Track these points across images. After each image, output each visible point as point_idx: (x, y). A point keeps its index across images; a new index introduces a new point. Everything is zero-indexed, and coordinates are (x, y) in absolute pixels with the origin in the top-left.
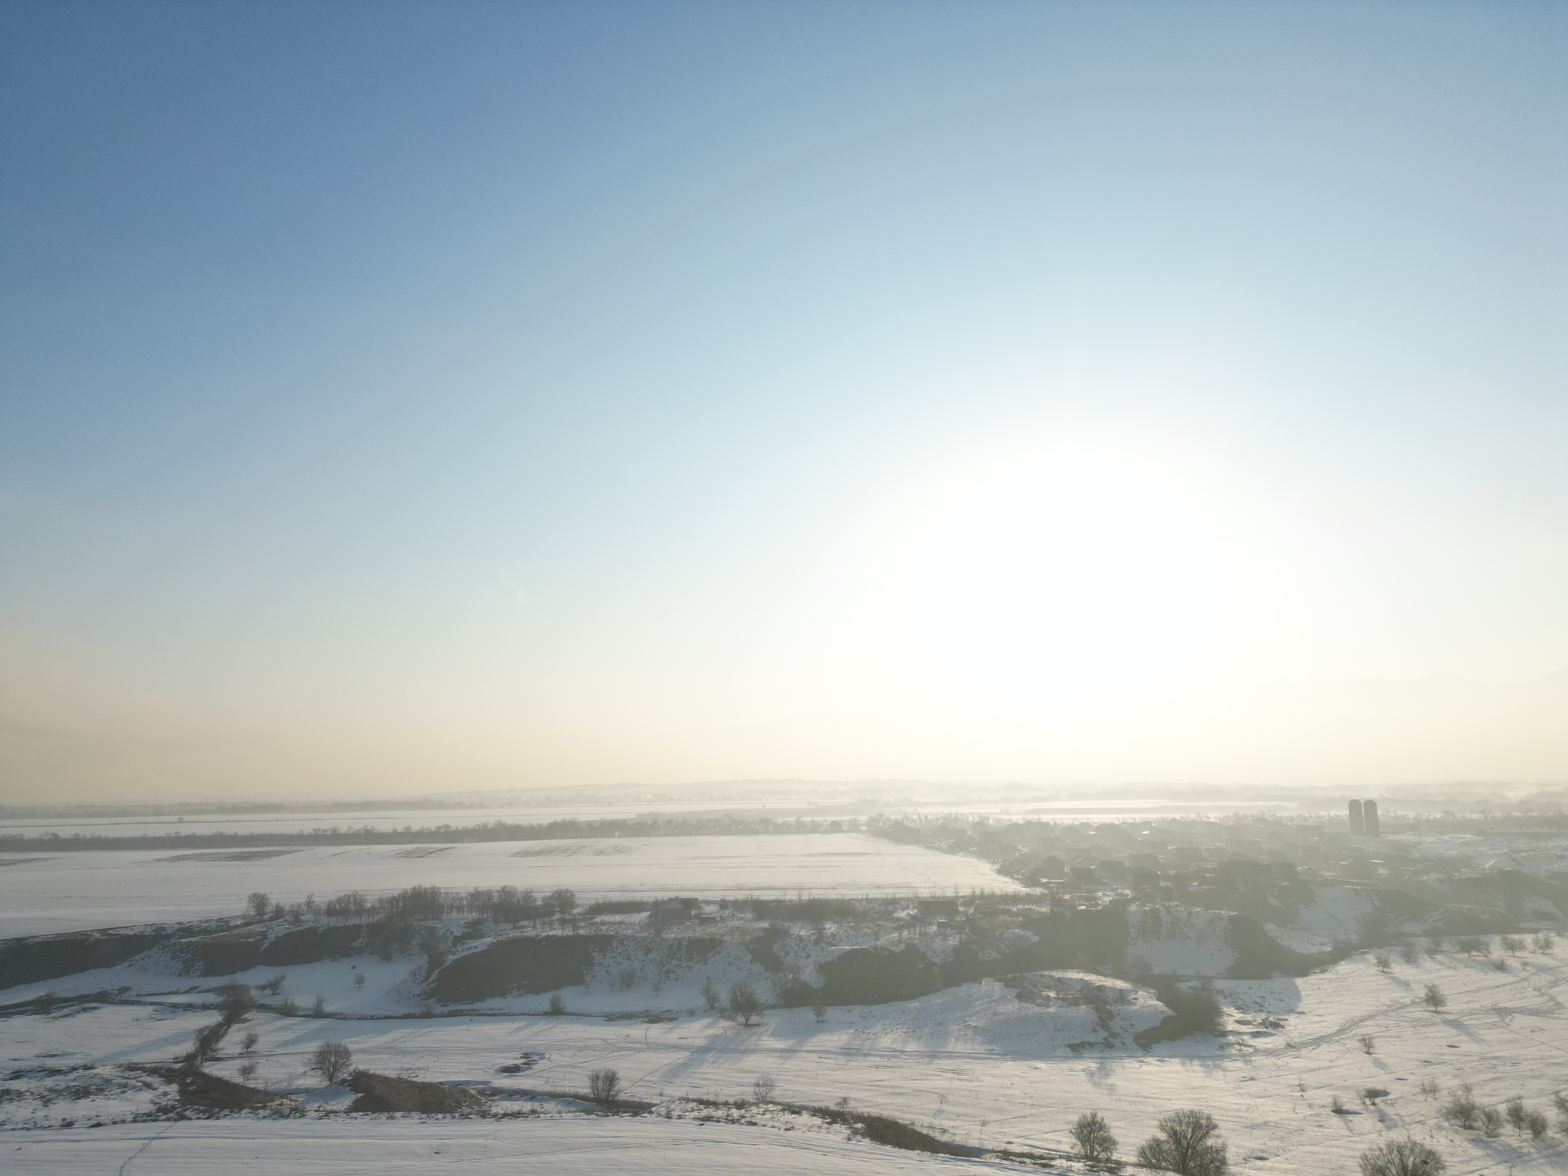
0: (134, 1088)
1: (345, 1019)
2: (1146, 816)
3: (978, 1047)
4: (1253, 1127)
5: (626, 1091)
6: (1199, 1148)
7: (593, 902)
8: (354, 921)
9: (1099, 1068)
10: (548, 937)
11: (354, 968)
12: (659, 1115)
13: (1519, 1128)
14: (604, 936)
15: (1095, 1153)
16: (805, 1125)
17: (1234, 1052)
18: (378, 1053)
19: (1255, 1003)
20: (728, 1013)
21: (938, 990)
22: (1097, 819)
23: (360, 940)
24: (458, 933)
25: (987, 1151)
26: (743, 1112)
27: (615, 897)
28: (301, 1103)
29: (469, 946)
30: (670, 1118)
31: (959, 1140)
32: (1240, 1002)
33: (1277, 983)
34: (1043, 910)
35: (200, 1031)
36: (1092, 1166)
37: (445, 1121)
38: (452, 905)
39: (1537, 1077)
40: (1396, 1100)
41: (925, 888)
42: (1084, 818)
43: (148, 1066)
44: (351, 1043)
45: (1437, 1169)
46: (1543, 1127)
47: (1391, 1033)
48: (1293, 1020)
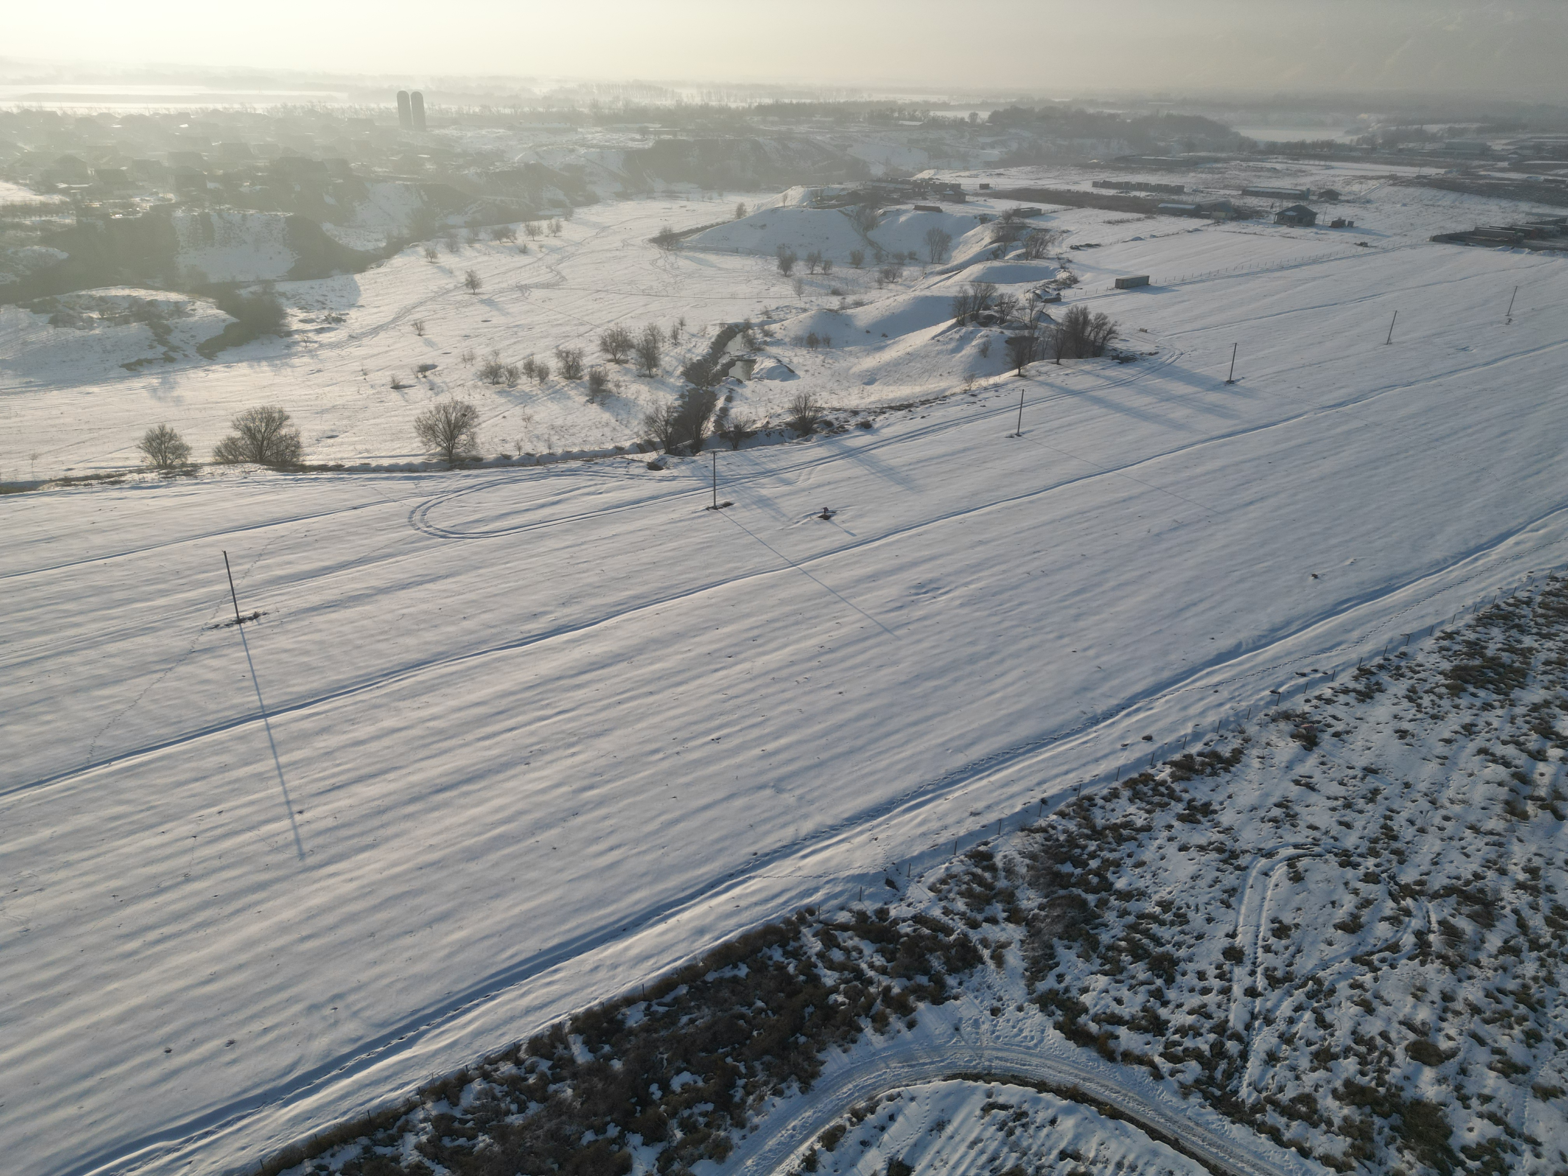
3: (10, 382)
4: (323, 412)
6: (273, 438)
9: (161, 383)
13: (531, 377)
15: (169, 462)
17: (300, 349)
19: (318, 301)
22: (121, 109)
25: (44, 482)
32: (303, 302)
33: (337, 281)
34: (68, 221)
36: (166, 474)
39: (546, 337)
40: (443, 370)
45: (473, 419)
46: (547, 374)
47: (438, 316)
48: (353, 313)
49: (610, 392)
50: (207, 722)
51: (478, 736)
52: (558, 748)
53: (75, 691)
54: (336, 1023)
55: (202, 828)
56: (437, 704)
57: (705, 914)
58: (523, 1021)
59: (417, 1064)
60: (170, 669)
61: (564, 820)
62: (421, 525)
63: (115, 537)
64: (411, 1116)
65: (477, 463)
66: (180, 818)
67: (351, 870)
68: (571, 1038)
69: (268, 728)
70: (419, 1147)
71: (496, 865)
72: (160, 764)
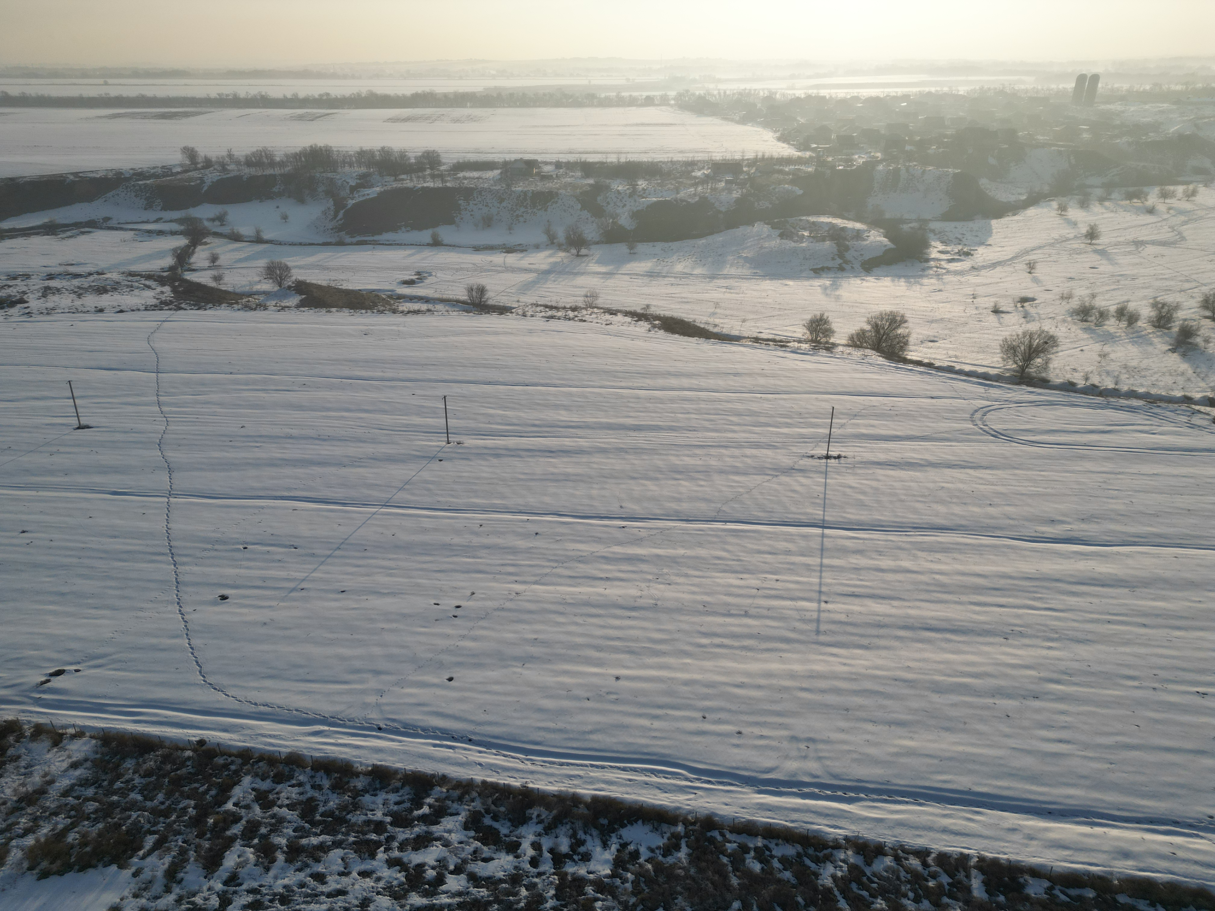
0: (138, 288)
1: (280, 244)
2: (906, 90)
3: (746, 271)
4: (932, 322)
5: (493, 297)
6: (891, 335)
7: (455, 161)
8: (269, 172)
9: (831, 284)
10: (423, 188)
11: (278, 207)
12: (518, 314)
13: (1120, 321)
14: (466, 188)
15: (819, 338)
16: (619, 322)
17: (931, 272)
18: (310, 269)
19: (957, 238)
20: (564, 247)
21: (721, 231)
22: (866, 93)
23: (278, 187)
24: (353, 183)
25: (744, 338)
26: (576, 313)
27: (473, 157)
28: (263, 301)
29: (363, 193)
30: (525, 316)
31: (725, 331)
32: (946, 238)
33: (976, 225)
34: (810, 169)
35: (174, 250)
36: (815, 346)
37: (368, 314)
38: (344, 161)
39: (1146, 288)
40: (1040, 304)
41: (718, 152)
42: (854, 92)
43: (144, 273)
44: (289, 261)
45: (1053, 347)
46: (1137, 320)
47: (1051, 259)
48: (981, 250)
49: (1196, 345)
50: (787, 518)
51: (971, 600)
52: (1038, 637)
53: (721, 472)
54: (805, 757)
55: (764, 585)
56: (946, 564)
57: (1135, 842)
58: (938, 836)
59: (850, 818)
60: (777, 476)
61: (1024, 698)
62: (979, 423)
63: (772, 381)
64: (835, 852)
65: (1044, 383)
66: (754, 574)
67: (846, 658)
68: (974, 872)
69: (823, 536)
70: (834, 877)
71: (954, 705)
72: (752, 534)
